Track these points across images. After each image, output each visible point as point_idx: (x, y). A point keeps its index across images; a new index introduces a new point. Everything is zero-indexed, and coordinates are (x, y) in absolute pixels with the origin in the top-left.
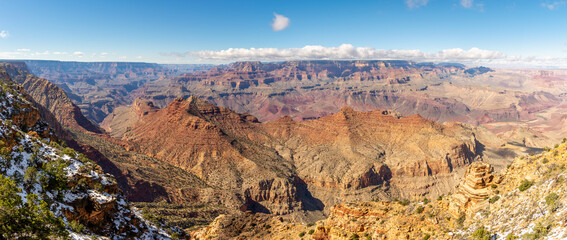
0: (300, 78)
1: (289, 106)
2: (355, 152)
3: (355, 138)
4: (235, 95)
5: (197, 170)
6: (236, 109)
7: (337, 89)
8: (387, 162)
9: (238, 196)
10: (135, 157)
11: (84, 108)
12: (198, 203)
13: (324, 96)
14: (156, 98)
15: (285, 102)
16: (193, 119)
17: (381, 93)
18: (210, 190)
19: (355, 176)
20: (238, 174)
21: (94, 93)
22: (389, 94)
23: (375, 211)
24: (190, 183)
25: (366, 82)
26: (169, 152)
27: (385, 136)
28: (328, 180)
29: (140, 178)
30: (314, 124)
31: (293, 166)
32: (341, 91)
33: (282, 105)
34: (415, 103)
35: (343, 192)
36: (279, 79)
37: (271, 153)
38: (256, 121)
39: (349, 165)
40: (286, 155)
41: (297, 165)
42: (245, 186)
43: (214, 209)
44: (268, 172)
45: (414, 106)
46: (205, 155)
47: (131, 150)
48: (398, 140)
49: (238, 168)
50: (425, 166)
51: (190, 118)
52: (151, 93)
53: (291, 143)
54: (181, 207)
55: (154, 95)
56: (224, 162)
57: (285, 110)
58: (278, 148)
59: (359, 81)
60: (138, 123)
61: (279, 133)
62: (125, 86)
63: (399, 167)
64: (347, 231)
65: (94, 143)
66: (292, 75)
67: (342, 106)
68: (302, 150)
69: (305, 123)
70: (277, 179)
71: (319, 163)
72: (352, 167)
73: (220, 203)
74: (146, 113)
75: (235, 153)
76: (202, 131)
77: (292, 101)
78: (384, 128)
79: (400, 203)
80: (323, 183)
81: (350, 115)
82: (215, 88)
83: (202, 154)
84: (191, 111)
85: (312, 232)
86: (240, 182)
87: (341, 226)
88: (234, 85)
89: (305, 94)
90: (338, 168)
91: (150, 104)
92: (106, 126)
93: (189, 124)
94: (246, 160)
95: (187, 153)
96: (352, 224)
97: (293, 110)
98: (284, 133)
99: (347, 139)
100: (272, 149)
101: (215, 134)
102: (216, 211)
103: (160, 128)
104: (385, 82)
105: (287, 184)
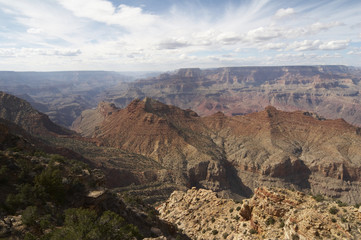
0: (231, 82)
1: (221, 104)
2: (274, 145)
3: (275, 133)
4: (180, 95)
5: (154, 155)
6: (181, 106)
7: (263, 91)
8: (302, 158)
9: (185, 175)
10: (105, 151)
11: (52, 115)
12: (157, 183)
13: (251, 97)
14: (116, 100)
15: (218, 100)
16: (149, 116)
17: (305, 96)
18: (165, 170)
19: (273, 164)
20: (184, 157)
21: (59, 100)
22: (313, 97)
23: (290, 199)
24: (150, 167)
25: (290, 86)
26: (132, 143)
27: (304, 135)
28: (250, 166)
29: (112, 167)
30: (242, 119)
31: (224, 152)
32: (266, 93)
33: (216, 103)
34: (340, 108)
35: (261, 177)
36: (215, 82)
37: (207, 141)
38: (196, 115)
39: (268, 155)
40: (218, 142)
41: (227, 151)
42: (189, 167)
43: (168, 186)
44: (206, 156)
45: (338, 110)
46: (160, 144)
47: (102, 145)
48: (316, 139)
49: (184, 153)
50: (341, 169)
51: (146, 115)
52: (112, 96)
53: (223, 133)
54: (145, 187)
55: (115, 98)
56: (173, 148)
57: (218, 107)
58: (213, 136)
59: (283, 85)
60: (104, 122)
61: (214, 125)
62: (88, 92)
63: (313, 165)
64: (265, 213)
65: (67, 145)
66: (225, 79)
67: (265, 105)
68: (230, 139)
69: (234, 118)
70: (212, 162)
71: (244, 151)
72: (270, 157)
73: (172, 182)
74: (110, 113)
75: (181, 141)
76: (156, 124)
77: (224, 100)
78: (304, 128)
79: (315, 198)
80: (246, 168)
81: (273, 113)
82: (164, 90)
83: (157, 142)
84: (147, 109)
85: (239, 209)
86: (185, 163)
87: (261, 207)
88: (179, 87)
89: (234, 95)
90: (259, 156)
91: (112, 105)
92: (76, 128)
93: (146, 120)
94: (189, 146)
95: (146, 142)
96: (270, 207)
97: (225, 107)
98: (217, 124)
99: (269, 133)
100: (209, 138)
101: (166, 127)
102: (169, 189)
103: (123, 124)
104: (310, 86)
105: (219, 166)
